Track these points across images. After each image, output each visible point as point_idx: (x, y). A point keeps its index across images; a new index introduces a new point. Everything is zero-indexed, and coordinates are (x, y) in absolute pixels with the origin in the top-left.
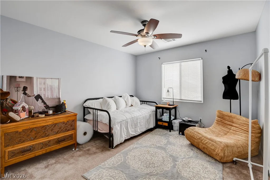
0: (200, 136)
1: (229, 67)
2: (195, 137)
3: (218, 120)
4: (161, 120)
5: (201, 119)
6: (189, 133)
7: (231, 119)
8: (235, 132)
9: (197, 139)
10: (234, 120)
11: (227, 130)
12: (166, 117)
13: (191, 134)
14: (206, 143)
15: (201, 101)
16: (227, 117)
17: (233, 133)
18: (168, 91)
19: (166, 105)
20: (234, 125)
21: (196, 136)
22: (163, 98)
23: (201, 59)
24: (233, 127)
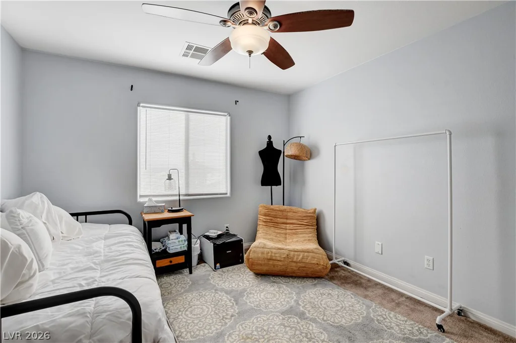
0: (286, 252)
1: (270, 137)
2: (278, 258)
3: (266, 220)
4: (164, 254)
5: (227, 227)
6: (260, 255)
7: (285, 213)
8: (294, 231)
9: (282, 259)
10: (289, 214)
11: (283, 232)
12: (179, 241)
13: (265, 256)
14: (302, 258)
15: (226, 194)
16: (280, 212)
17: (294, 234)
18: (170, 178)
19: (162, 212)
20: (289, 221)
21: (277, 255)
22: (141, 196)
23: (226, 114)
24: (288, 226)
